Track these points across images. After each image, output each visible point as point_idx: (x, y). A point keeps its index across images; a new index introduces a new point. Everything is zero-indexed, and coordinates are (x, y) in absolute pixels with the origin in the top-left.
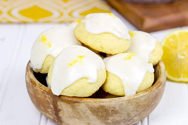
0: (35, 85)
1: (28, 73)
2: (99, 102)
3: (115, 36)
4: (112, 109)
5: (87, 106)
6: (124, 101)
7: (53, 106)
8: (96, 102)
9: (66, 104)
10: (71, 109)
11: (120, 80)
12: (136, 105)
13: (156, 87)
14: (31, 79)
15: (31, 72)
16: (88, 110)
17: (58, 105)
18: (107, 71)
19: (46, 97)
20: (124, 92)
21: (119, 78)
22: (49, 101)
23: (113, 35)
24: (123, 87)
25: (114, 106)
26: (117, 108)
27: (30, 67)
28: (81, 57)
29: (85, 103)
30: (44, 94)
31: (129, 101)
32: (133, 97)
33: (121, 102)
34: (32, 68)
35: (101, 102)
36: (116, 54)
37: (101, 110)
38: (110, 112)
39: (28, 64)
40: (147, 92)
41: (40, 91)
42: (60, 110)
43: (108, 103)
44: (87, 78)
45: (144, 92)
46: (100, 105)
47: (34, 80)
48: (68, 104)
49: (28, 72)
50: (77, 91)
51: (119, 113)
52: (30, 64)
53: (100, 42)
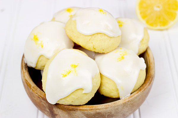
0: (30, 88)
1: (23, 72)
2: (95, 109)
3: (107, 36)
4: (108, 114)
5: (84, 113)
6: (119, 105)
7: (49, 110)
8: (92, 109)
9: (62, 111)
10: (67, 115)
11: (115, 84)
12: (131, 107)
13: (148, 84)
14: (26, 80)
15: (25, 70)
16: (84, 116)
17: (54, 111)
18: (100, 74)
19: (42, 102)
20: (119, 95)
21: (113, 81)
22: (45, 105)
23: (105, 35)
24: (117, 90)
25: (110, 111)
26: (113, 113)
27: (24, 63)
28: (75, 67)
29: (82, 111)
30: (39, 99)
31: (125, 104)
32: (128, 100)
33: (117, 107)
34: (26, 64)
35: (97, 109)
36: (108, 53)
37: (97, 116)
38: (106, 117)
39: (22, 60)
40: (141, 91)
41: (36, 95)
42: (56, 115)
43: (105, 109)
44: (82, 89)
45: (138, 92)
46: (96, 112)
47: (29, 81)
48: (64, 112)
49: (23, 70)
50: (72, 102)
51: (115, 116)
52: (24, 59)
53: (92, 43)
